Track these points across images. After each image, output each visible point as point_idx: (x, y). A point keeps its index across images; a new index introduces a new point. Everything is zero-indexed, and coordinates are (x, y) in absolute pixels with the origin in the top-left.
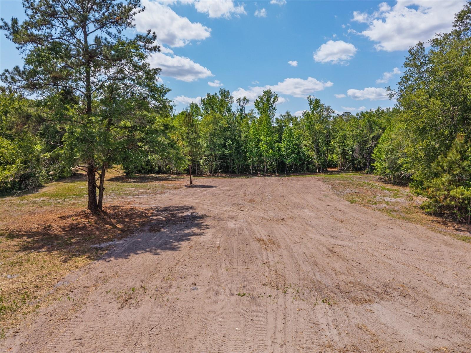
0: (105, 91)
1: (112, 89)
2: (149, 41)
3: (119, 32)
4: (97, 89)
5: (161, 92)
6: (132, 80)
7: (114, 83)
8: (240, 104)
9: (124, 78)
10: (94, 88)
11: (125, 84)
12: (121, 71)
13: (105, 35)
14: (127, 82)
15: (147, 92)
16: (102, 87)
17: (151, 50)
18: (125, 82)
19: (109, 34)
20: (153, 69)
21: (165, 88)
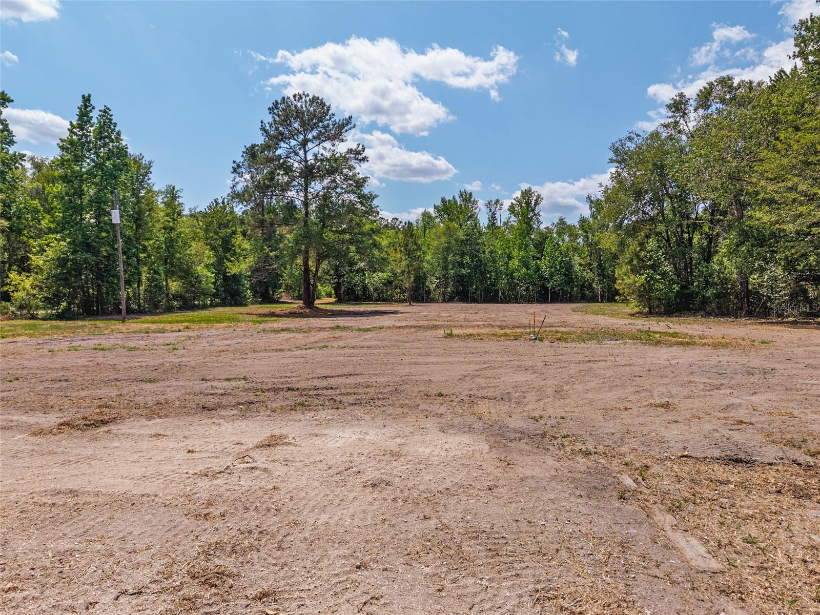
0: (319, 199)
1: (326, 197)
2: (359, 153)
3: (333, 145)
4: (314, 198)
5: (369, 198)
6: (342, 188)
7: (328, 192)
8: (490, 210)
9: (336, 187)
10: (311, 197)
11: (337, 193)
12: (334, 181)
13: (322, 151)
14: (339, 190)
15: (356, 199)
16: (317, 196)
17: (360, 160)
18: (337, 191)
19: (325, 149)
20: (362, 178)
21: (374, 194)
